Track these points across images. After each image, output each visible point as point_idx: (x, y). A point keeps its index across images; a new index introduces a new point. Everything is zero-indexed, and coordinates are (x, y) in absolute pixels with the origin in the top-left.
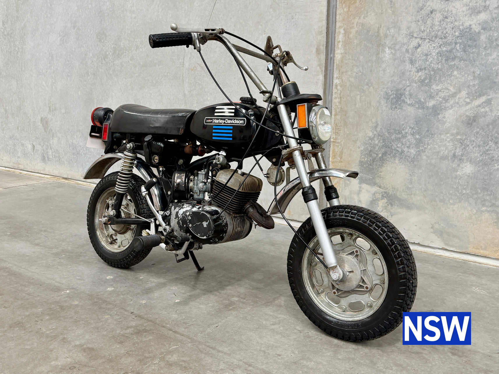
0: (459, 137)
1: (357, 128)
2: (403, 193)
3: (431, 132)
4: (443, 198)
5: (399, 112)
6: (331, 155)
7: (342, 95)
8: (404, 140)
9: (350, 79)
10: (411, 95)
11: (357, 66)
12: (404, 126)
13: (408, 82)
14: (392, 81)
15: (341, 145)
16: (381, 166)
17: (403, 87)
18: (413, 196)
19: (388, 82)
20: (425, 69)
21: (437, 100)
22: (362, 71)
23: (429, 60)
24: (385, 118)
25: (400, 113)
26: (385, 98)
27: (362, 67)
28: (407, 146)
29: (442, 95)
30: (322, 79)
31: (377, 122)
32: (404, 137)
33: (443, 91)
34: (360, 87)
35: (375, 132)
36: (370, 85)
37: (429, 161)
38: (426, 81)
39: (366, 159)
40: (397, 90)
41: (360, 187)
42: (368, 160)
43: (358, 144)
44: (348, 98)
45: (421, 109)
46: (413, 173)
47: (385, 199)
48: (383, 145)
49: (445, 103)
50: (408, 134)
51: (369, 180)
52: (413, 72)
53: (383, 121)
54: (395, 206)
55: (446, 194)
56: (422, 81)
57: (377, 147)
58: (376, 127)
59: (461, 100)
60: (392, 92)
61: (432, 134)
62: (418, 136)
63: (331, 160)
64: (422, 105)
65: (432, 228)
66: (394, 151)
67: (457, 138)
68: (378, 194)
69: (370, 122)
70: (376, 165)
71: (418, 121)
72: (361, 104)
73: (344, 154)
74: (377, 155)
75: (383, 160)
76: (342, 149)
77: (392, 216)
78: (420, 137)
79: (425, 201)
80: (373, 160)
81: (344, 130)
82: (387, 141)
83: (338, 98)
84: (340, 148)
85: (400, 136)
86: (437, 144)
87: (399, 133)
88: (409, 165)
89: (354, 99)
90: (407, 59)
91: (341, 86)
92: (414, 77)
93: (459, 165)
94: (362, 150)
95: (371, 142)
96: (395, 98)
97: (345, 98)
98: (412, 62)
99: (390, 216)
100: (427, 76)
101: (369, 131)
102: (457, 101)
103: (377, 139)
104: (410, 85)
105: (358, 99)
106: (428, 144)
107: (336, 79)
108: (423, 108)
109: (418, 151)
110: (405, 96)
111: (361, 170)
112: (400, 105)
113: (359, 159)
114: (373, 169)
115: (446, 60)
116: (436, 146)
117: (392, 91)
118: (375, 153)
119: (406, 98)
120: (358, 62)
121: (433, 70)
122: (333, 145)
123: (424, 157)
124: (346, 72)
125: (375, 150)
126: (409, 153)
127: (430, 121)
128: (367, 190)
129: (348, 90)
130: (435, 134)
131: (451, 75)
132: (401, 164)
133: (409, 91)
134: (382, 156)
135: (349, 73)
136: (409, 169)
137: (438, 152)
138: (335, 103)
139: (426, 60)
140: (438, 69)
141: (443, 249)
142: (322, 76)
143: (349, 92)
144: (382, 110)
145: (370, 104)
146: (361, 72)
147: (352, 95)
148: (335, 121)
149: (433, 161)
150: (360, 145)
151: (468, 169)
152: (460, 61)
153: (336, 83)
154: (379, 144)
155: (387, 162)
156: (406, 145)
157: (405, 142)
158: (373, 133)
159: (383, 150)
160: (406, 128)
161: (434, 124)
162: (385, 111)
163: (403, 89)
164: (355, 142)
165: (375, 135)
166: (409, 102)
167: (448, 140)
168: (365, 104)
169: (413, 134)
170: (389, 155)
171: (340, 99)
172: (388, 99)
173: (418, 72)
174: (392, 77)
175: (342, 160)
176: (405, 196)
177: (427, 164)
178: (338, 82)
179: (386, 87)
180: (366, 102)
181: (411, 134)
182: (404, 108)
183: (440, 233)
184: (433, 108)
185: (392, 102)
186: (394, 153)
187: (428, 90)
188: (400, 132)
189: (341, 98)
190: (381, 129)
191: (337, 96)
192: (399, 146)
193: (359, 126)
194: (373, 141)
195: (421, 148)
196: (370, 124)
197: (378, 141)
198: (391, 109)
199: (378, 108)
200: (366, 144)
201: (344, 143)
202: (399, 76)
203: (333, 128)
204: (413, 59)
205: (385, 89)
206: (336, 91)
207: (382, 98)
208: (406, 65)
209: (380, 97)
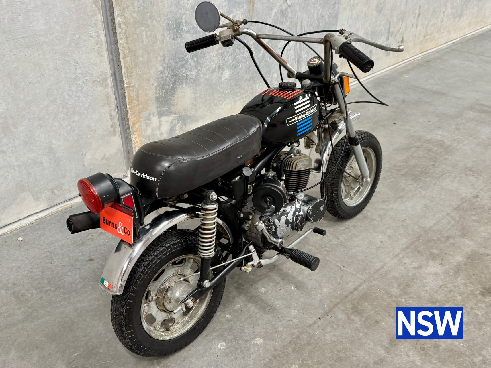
0: (220, 51)
1: (148, 66)
2: (192, 111)
3: (204, 52)
4: (216, 102)
5: (180, 40)
6: (127, 102)
7: (127, 34)
8: (187, 66)
9: (133, 15)
10: (187, 23)
13: (183, 11)
14: (170, 11)
15: (136, 88)
16: (173, 95)
17: (180, 16)
18: (198, 110)
19: (168, 13)
24: (170, 49)
25: (181, 42)
26: (167, 29)
28: (190, 70)
30: (100, 19)
31: (164, 55)
32: (187, 62)
34: (144, 22)
35: (164, 65)
36: (153, 18)
37: (205, 77)
39: (161, 93)
40: (176, 20)
41: (160, 121)
42: (163, 94)
43: (152, 81)
44: (134, 36)
45: (195, 34)
46: (196, 91)
47: (180, 122)
48: (172, 75)
50: (188, 59)
51: (166, 111)
52: (185, 1)
53: (169, 52)
54: (187, 124)
55: (217, 99)
56: (193, 8)
57: (168, 79)
58: (164, 60)
60: (173, 23)
61: (205, 54)
62: (196, 59)
63: (128, 107)
64: (195, 31)
66: (181, 78)
67: (220, 52)
68: (175, 121)
69: (159, 56)
70: (170, 95)
72: (148, 40)
73: (140, 96)
74: (169, 86)
75: (174, 89)
76: (138, 92)
79: (206, 110)
80: (166, 92)
81: (136, 72)
82: (174, 70)
83: (124, 38)
84: (135, 92)
85: (184, 62)
86: (208, 61)
87: (182, 60)
88: (193, 86)
91: (125, 24)
92: (187, 5)
93: (222, 73)
94: (156, 86)
95: (162, 76)
96: (176, 28)
101: (159, 65)
103: (167, 71)
104: (185, 13)
105: (145, 35)
106: (203, 64)
107: (118, 17)
109: (197, 71)
110: (183, 25)
111: (158, 105)
112: (180, 34)
113: (154, 96)
114: (168, 100)
118: (167, 85)
122: (128, 90)
124: (128, 7)
125: (167, 81)
126: (191, 76)
128: (166, 122)
129: (133, 27)
132: (187, 87)
133: (185, 19)
134: (173, 86)
135: (131, 8)
136: (193, 89)
137: (210, 68)
138: (122, 44)
143: (134, 29)
144: (167, 42)
145: (156, 38)
146: (142, 6)
147: (137, 33)
148: (125, 64)
149: (207, 77)
150: (154, 82)
151: (227, 74)
153: (119, 22)
154: (169, 76)
155: (177, 89)
157: (188, 67)
158: (163, 66)
159: (173, 80)
163: (180, 18)
164: (148, 80)
165: (164, 68)
166: (186, 30)
167: (215, 55)
168: (152, 39)
170: (178, 82)
171: (126, 39)
172: (170, 30)
174: (170, 7)
175: (140, 102)
176: (193, 113)
177: (204, 80)
178: (121, 20)
179: (167, 18)
180: (152, 37)
182: (183, 36)
185: (173, 32)
186: (182, 80)
189: (127, 37)
190: (168, 60)
191: (122, 37)
192: (184, 72)
193: (149, 64)
194: (164, 74)
195: (199, 68)
196: (159, 58)
197: (167, 73)
198: (174, 39)
199: (163, 41)
200: (159, 79)
201: (138, 85)
202: (175, 6)
203: (124, 72)
205: (167, 21)
206: (120, 30)
207: (165, 29)
209: (163, 30)
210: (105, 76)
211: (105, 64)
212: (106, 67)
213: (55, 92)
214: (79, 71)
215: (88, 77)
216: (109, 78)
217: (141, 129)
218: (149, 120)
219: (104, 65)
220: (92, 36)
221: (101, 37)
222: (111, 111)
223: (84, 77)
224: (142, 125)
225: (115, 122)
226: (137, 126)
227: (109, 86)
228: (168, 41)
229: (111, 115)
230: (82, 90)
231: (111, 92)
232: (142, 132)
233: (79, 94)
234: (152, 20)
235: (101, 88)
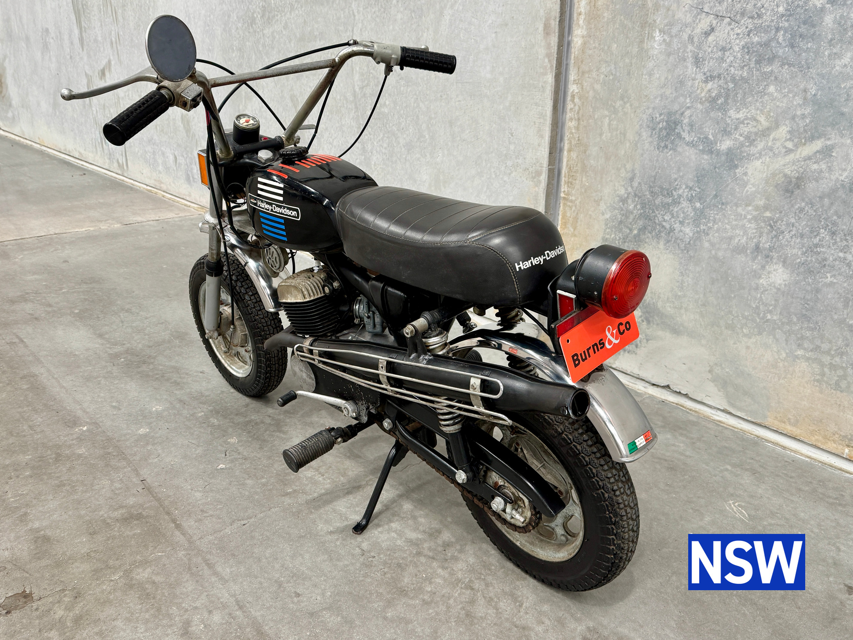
0: (768, 214)
1: (602, 178)
2: (668, 305)
3: (721, 198)
4: (733, 322)
5: (671, 155)
7: (580, 116)
8: (676, 209)
9: (595, 86)
10: (692, 126)
11: (606, 62)
12: (676, 183)
13: (688, 100)
14: (662, 95)
15: (576, 206)
17: (680, 110)
18: (683, 311)
19: (655, 98)
20: (719, 76)
21: (736, 139)
22: (614, 73)
23: (728, 60)
24: (647, 164)
25: (672, 159)
26: (649, 127)
27: (615, 65)
28: (680, 221)
29: (745, 129)
30: (550, 82)
31: (633, 170)
32: (676, 202)
33: (748, 124)
34: (610, 103)
35: (630, 189)
36: (626, 100)
37: (713, 252)
38: (719, 102)
39: (613, 236)
40: (670, 114)
42: (616, 238)
43: (603, 206)
44: (591, 121)
45: (707, 155)
46: (685, 270)
48: (641, 214)
49: (750, 146)
50: (682, 199)
52: (697, 81)
53: (644, 169)
54: (654, 324)
55: (738, 316)
56: (713, 100)
57: (631, 217)
58: (632, 179)
59: (778, 144)
60: (662, 117)
61: (723, 204)
62: (699, 204)
64: (709, 147)
65: (710, 371)
66: (658, 227)
67: (765, 215)
69: (623, 169)
71: (701, 177)
72: (610, 134)
73: (579, 222)
74: (631, 230)
75: (638, 241)
76: (577, 213)
77: (648, 340)
78: (702, 206)
79: (703, 323)
80: (624, 239)
81: (582, 180)
82: (647, 206)
83: (575, 120)
84: (574, 211)
85: (670, 200)
86: (729, 222)
87: (668, 194)
88: (680, 255)
89: (600, 123)
90: (690, 55)
91: (580, 98)
92: (699, 91)
93: (763, 267)
94: (608, 220)
95: (622, 206)
96: (666, 129)
97: (585, 122)
98: (698, 62)
99: (645, 341)
100: (722, 91)
101: (621, 185)
102: (770, 144)
103: (633, 201)
104: (692, 106)
105: (606, 124)
106: (714, 221)
107: (573, 84)
108: (711, 152)
109: (697, 232)
110: (682, 127)
112: (672, 143)
115: (758, 62)
116: (728, 227)
117: (661, 115)
118: (628, 227)
119: (684, 131)
120: (609, 54)
121: (733, 80)
122: (564, 204)
123: (706, 245)
124: (590, 71)
125: (628, 220)
126: (681, 233)
127: (721, 178)
129: (592, 106)
130: (727, 203)
131: (763, 93)
132: (668, 251)
133: (690, 117)
134: (639, 234)
135: (594, 74)
136: (681, 263)
137: (731, 238)
138: (570, 128)
139: (722, 60)
140: (742, 78)
141: (724, 411)
142: (551, 76)
143: (592, 110)
144: (643, 150)
145: (625, 135)
146: (612, 75)
147: (596, 117)
148: (568, 161)
149: (720, 254)
150: (605, 210)
151: (778, 275)
152: (782, 65)
153: (573, 92)
154: (635, 212)
155: (646, 245)
156: (678, 217)
157: (677, 212)
158: (626, 189)
159: (641, 223)
160: (681, 187)
161: (727, 186)
162: (647, 151)
163: (679, 112)
164: (597, 202)
165: (629, 194)
166: (687, 139)
167: (749, 217)
168: (616, 135)
169: (691, 200)
170: (650, 233)
171: (577, 124)
172: (654, 129)
173: (706, 81)
174: (662, 87)
175: (576, 232)
176: (670, 310)
177: (710, 257)
178: (577, 91)
179: (652, 106)
180: (618, 132)
181: (688, 200)
182: (679, 149)
183: (723, 383)
184: (727, 154)
185: (659, 136)
186: (658, 231)
187: (722, 118)
188: (670, 194)
189: (579, 119)
190: (640, 183)
191: (573, 116)
192: (666, 218)
193: (604, 176)
194: (626, 205)
195: (702, 227)
196: (623, 174)
197: (633, 206)
198: (658, 148)
199: (636, 145)
200: (615, 209)
201: (580, 202)
202: (674, 88)
203: (565, 174)
204: (700, 56)
205: (651, 110)
206: (572, 106)
207: (645, 126)
208: (687, 67)
209: (641, 125)
210: (540, 168)
211: (543, 150)
212: (543, 154)
213: (484, 164)
214: (512, 147)
215: (520, 161)
216: (544, 173)
221: (546, 108)
227: (541, 186)
228: (645, 148)
230: (510, 174)
231: (542, 195)
233: (506, 178)
234: (624, 103)
235: (531, 183)
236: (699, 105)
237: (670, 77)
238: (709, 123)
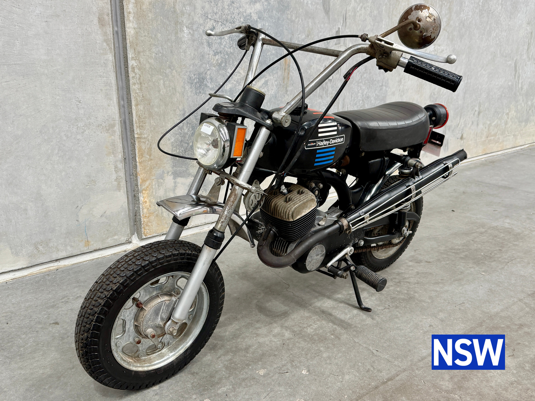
1: (164, 118)
5: (204, 96)
6: (137, 155)
7: (141, 80)
9: (150, 61)
10: (212, 79)
11: (155, 45)
13: (208, 66)
14: (193, 64)
15: (148, 141)
16: (193, 155)
17: (204, 71)
19: (190, 66)
20: (221, 52)
21: (233, 83)
22: (161, 52)
23: (223, 44)
24: (191, 104)
26: (189, 83)
27: (161, 47)
29: (236, 78)
30: (111, 59)
31: (184, 109)
33: (236, 75)
34: (162, 71)
36: (172, 68)
38: (223, 65)
39: (178, 151)
40: (199, 74)
41: (175, 183)
42: (180, 151)
44: (150, 83)
49: (239, 85)
51: (184, 172)
52: (211, 55)
53: (190, 107)
56: (220, 65)
57: (187, 136)
58: (184, 115)
60: (195, 76)
63: (137, 160)
69: (178, 110)
70: (189, 154)
72: (165, 90)
73: (153, 150)
74: (188, 144)
76: (150, 145)
80: (185, 150)
81: (150, 123)
82: (195, 128)
83: (138, 84)
84: (148, 144)
89: (157, 84)
90: (205, 41)
91: (139, 69)
92: (212, 61)
94: (173, 142)
95: (181, 131)
96: (199, 83)
97: (146, 84)
98: (209, 45)
100: (224, 60)
103: (187, 127)
104: (210, 69)
105: (162, 85)
107: (132, 60)
108: (223, 91)
111: (173, 164)
112: (203, 90)
117: (194, 75)
118: (186, 143)
119: (208, 82)
120: (156, 40)
121: (227, 54)
122: (139, 142)
124: (144, 51)
125: (186, 139)
128: (182, 184)
129: (149, 73)
133: (210, 74)
135: (148, 53)
138: (134, 90)
140: (231, 53)
142: (111, 55)
143: (150, 76)
144: (188, 96)
145: (175, 89)
146: (161, 53)
147: (154, 80)
148: (136, 112)
150: (170, 137)
153: (132, 65)
154: (188, 133)
162: (190, 96)
163: (204, 72)
166: (210, 86)
168: (170, 90)
171: (140, 86)
172: (192, 84)
173: (215, 55)
174: (193, 60)
175: (152, 157)
178: (135, 64)
179: (189, 70)
180: (171, 88)
184: (230, 91)
185: (196, 87)
187: (225, 73)
189: (141, 83)
191: (135, 82)
193: (166, 116)
196: (178, 112)
197: (187, 129)
198: (196, 94)
199: (183, 94)
200: (176, 134)
201: (151, 137)
202: (199, 59)
203: (136, 121)
204: (210, 41)
205: (188, 73)
206: (134, 75)
207: (186, 82)
208: (204, 48)
209: (184, 82)
210: (112, 122)
211: (113, 108)
212: (114, 111)
213: (51, 130)
214: (82, 111)
215: (92, 120)
216: (117, 124)
217: (152, 188)
218: (162, 179)
219: (111, 109)
220: (100, 76)
221: (111, 79)
222: (116, 161)
223: (87, 119)
224: (154, 183)
225: (120, 175)
226: (147, 183)
227: (117, 134)
228: (189, 95)
229: (116, 167)
230: (83, 133)
231: (119, 141)
232: (153, 192)
233: (79, 137)
234: (172, 70)
235: (106, 134)
236: (213, 68)
237: (196, 54)
238: (219, 77)
